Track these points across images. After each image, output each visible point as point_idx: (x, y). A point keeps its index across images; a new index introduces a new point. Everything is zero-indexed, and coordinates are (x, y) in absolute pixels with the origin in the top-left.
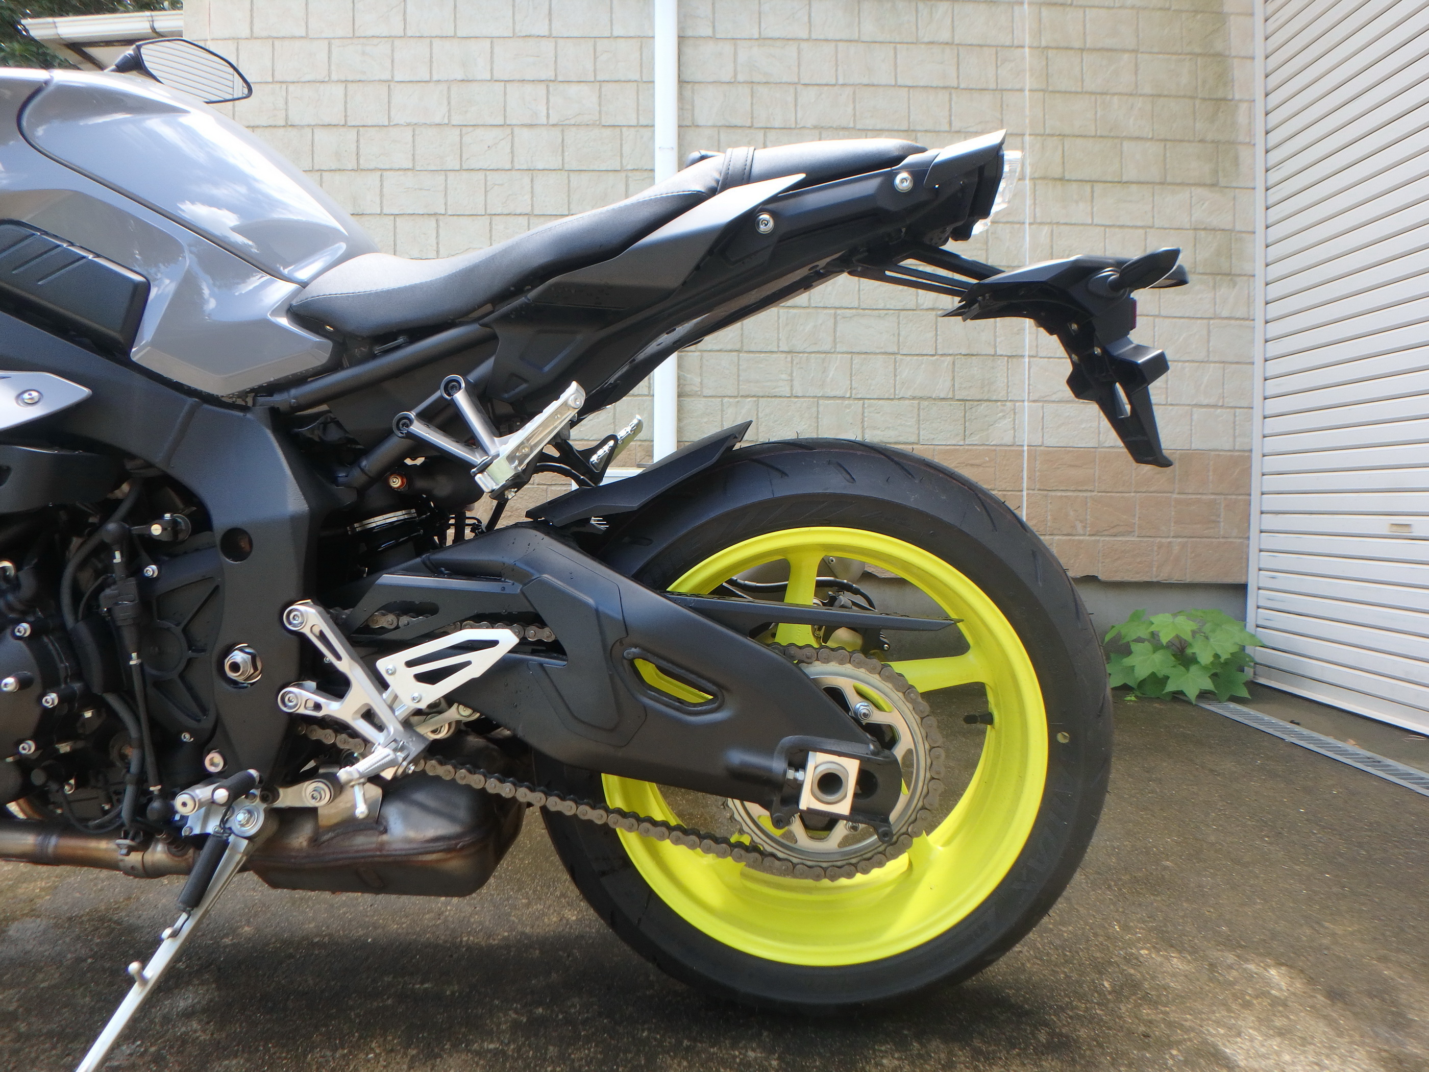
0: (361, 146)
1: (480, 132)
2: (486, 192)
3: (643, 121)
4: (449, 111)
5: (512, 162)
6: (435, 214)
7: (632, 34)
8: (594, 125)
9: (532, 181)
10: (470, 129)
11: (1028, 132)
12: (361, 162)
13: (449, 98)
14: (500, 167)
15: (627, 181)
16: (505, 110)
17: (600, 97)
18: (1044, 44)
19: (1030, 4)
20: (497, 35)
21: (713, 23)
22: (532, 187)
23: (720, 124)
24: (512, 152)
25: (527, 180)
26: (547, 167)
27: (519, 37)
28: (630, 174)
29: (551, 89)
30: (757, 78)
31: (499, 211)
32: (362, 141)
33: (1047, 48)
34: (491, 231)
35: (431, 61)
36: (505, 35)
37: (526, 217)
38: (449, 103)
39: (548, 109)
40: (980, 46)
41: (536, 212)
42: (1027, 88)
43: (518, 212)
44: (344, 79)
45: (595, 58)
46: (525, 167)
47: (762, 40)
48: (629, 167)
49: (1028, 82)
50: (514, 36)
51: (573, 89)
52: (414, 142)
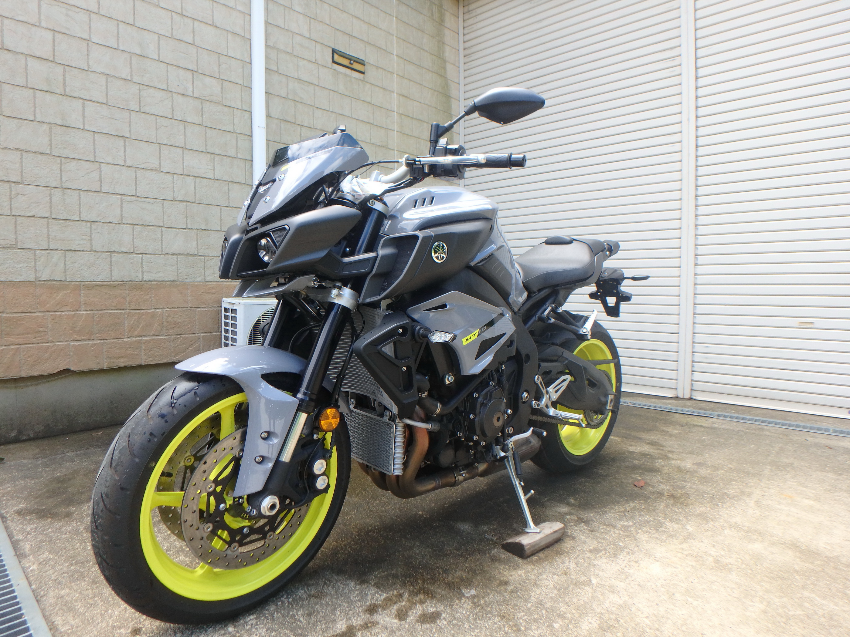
0: (67, 79)
1: (151, 90)
2: (157, 129)
3: (244, 108)
4: (131, 72)
5: (173, 114)
6: (123, 137)
7: (238, 58)
8: (219, 103)
9: (185, 127)
10: (146, 87)
11: (396, 149)
12: (67, 90)
13: (131, 64)
14: (165, 115)
15: (237, 139)
16: (168, 82)
17: (222, 88)
18: (401, 112)
19: (396, 93)
20: (162, 34)
21: (277, 64)
22: (185, 132)
23: (282, 118)
24: (172, 108)
25: (181, 127)
26: (193, 122)
27: (175, 39)
28: (238, 135)
29: (195, 76)
30: (297, 99)
31: (165, 142)
32: (67, 76)
33: (402, 114)
34: (160, 154)
35: (118, 37)
36: (167, 35)
37: (182, 149)
38: (131, 67)
39: (193, 88)
40: (380, 107)
41: (187, 147)
42: (396, 130)
43: (177, 145)
44: (52, 28)
45: (219, 66)
46: (180, 119)
47: (300, 80)
48: (238, 131)
49: (396, 128)
50: (172, 37)
51: (208, 80)
52: (107, 86)
